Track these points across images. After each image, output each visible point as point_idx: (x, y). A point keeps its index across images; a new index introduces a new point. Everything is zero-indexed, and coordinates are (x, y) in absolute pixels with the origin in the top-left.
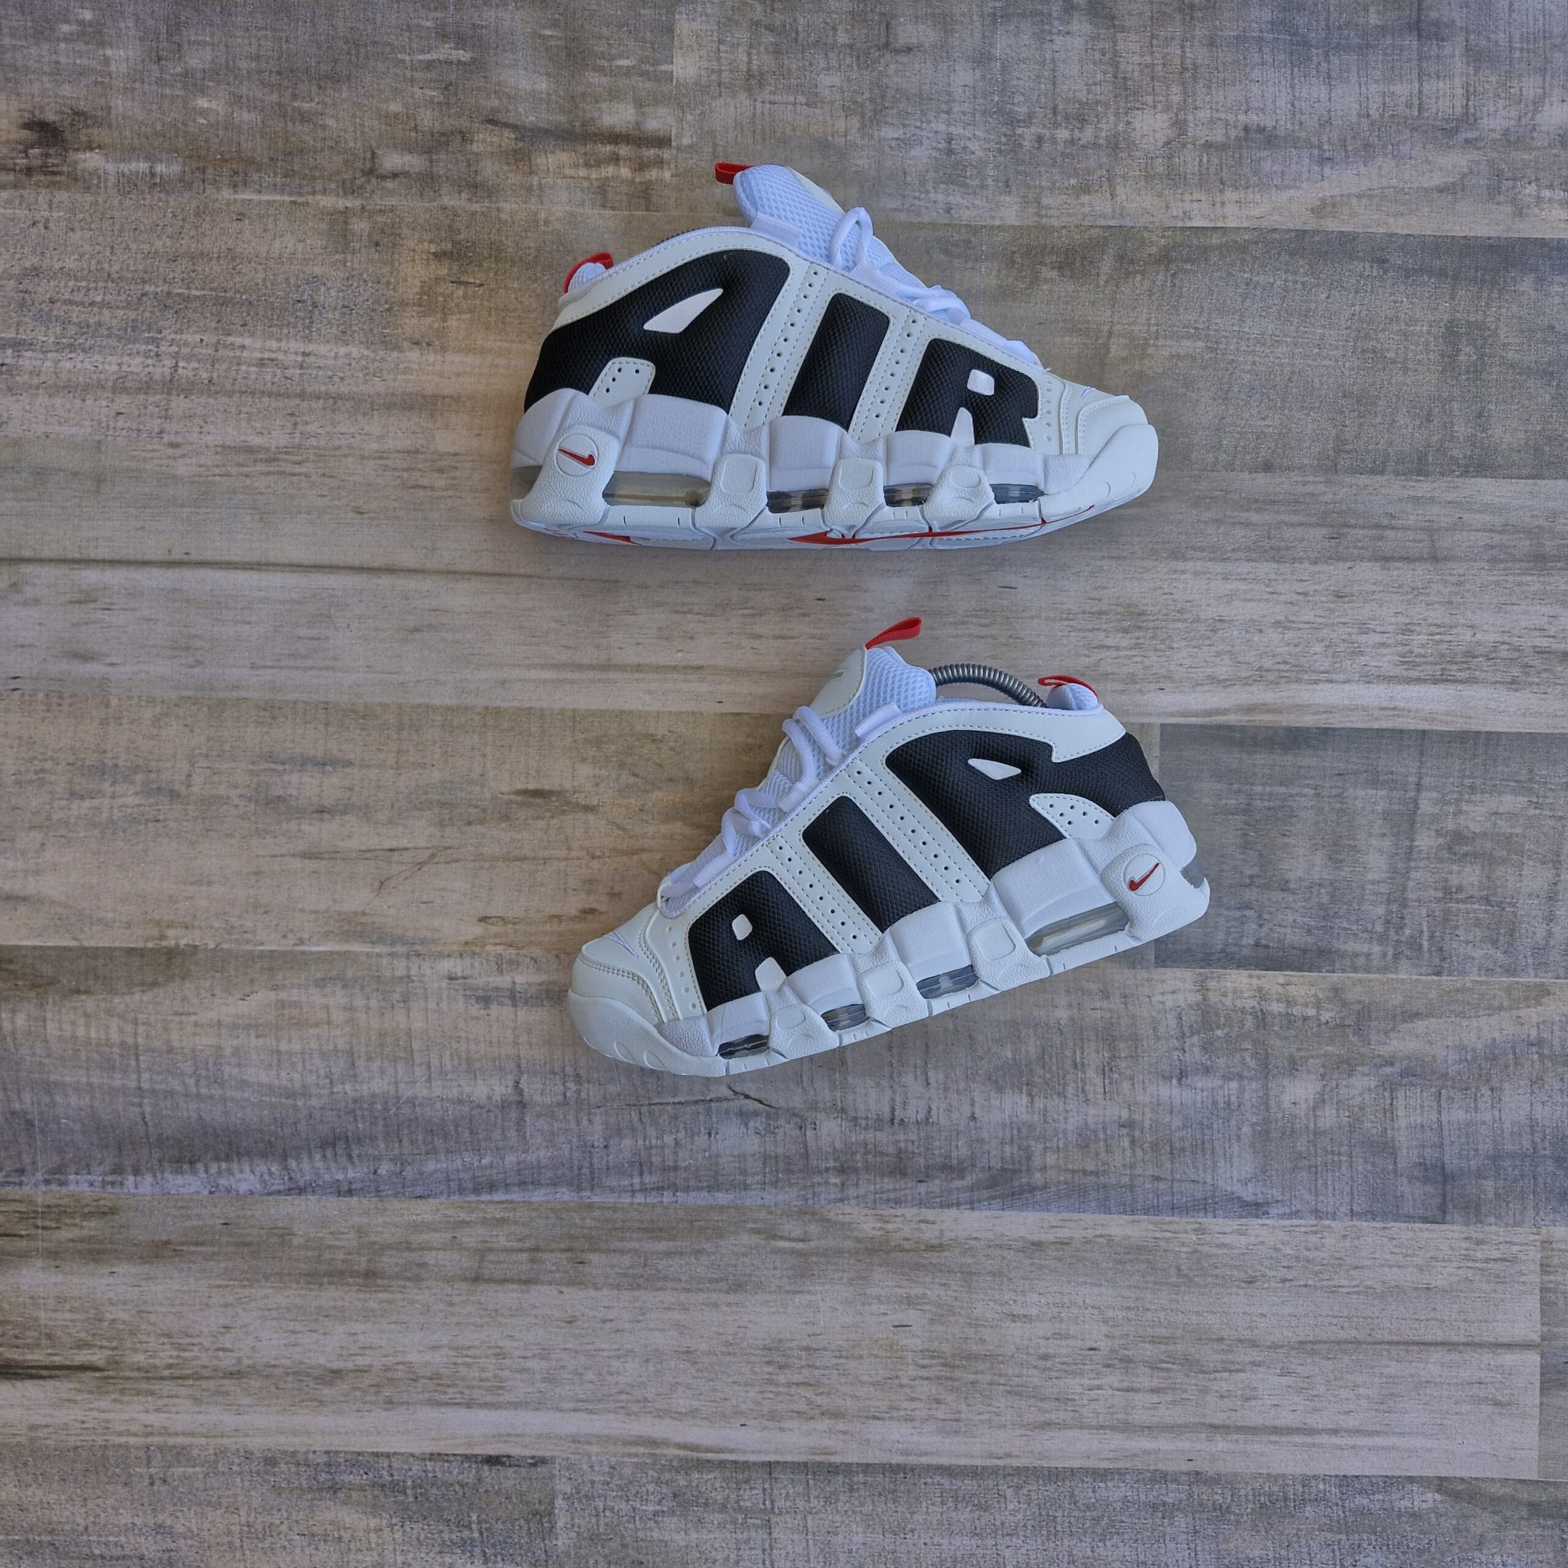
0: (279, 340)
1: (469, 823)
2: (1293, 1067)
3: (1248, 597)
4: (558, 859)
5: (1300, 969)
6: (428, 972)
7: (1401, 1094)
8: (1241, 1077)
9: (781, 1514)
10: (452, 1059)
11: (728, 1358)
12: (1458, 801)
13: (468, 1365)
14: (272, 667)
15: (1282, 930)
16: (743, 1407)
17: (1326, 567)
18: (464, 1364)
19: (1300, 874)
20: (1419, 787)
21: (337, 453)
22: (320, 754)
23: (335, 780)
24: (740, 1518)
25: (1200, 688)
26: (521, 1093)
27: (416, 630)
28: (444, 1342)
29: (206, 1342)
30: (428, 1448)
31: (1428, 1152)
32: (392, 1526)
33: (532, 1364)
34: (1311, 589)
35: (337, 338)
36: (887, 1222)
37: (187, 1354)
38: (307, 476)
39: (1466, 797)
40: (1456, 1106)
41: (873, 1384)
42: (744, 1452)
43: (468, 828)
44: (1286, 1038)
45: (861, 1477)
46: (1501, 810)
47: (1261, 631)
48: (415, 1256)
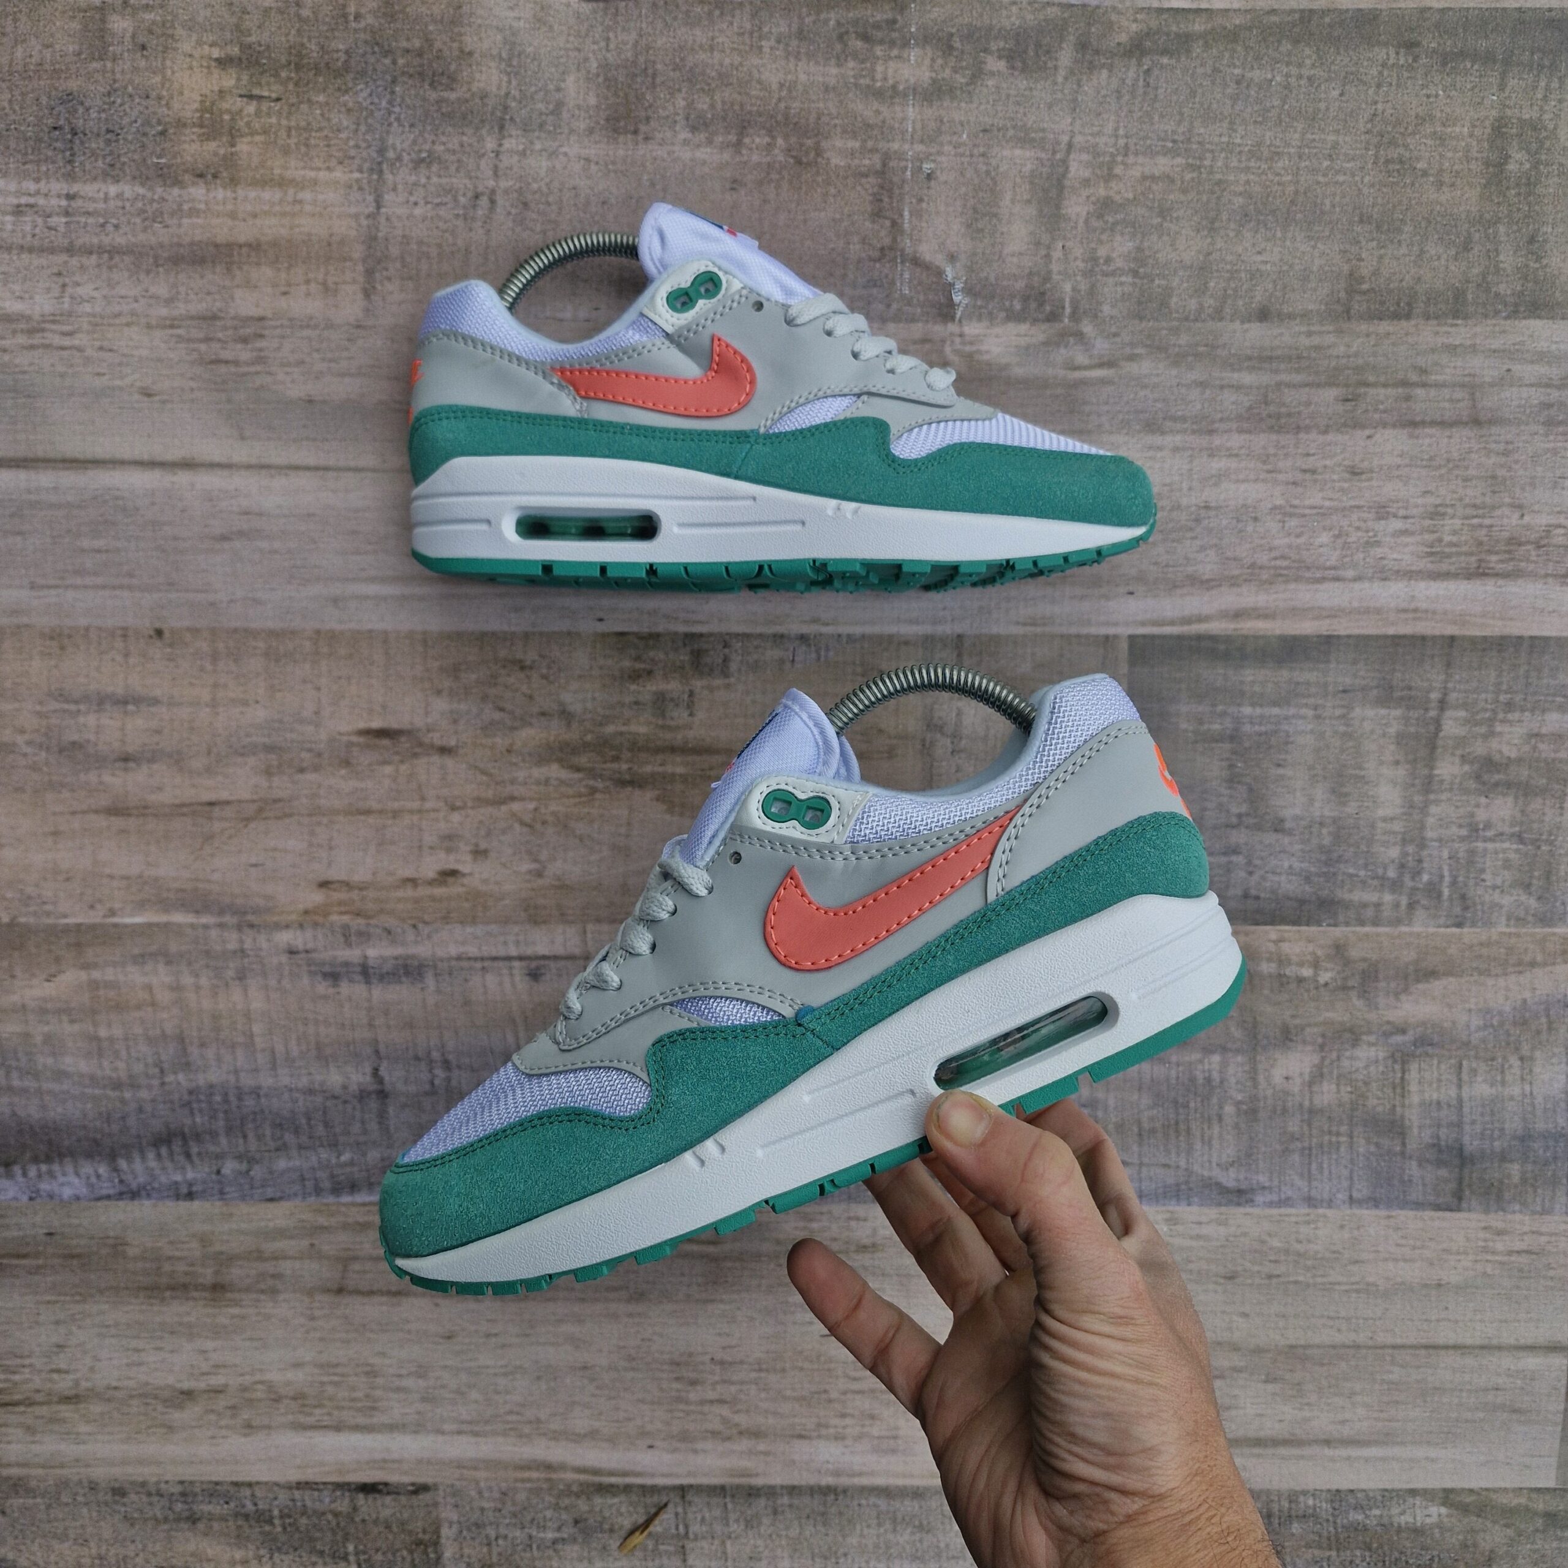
0: (37, 180)
1: (302, 770)
2: (1287, 1037)
3: (1241, 477)
4: (411, 812)
5: (1294, 923)
6: (265, 945)
7: (1414, 1067)
8: (1224, 1049)
9: (696, 1539)
10: (299, 1045)
11: (631, 1374)
12: (1491, 721)
13: (336, 1384)
14: (56, 587)
15: (1276, 878)
16: (649, 1427)
17: (1339, 438)
18: (331, 1383)
19: (1297, 811)
20: (1443, 704)
21: (117, 321)
22: (120, 691)
23: (140, 722)
24: (650, 1544)
25: (1179, 591)
26: (380, 1081)
27: (224, 538)
28: (308, 1359)
29: (38, 1362)
30: (294, 1476)
31: (1443, 1132)
32: (259, 1559)
33: (409, 1383)
34: (1319, 464)
35: (105, 174)
36: (811, 1220)
37: (17, 1377)
38: (80, 349)
39: (1501, 716)
40: (1480, 1079)
41: (797, 1399)
42: (653, 1475)
43: (300, 776)
44: (1279, 1003)
45: (786, 1500)
46: (1544, 731)
47: (1256, 519)
48: (269, 1267)
